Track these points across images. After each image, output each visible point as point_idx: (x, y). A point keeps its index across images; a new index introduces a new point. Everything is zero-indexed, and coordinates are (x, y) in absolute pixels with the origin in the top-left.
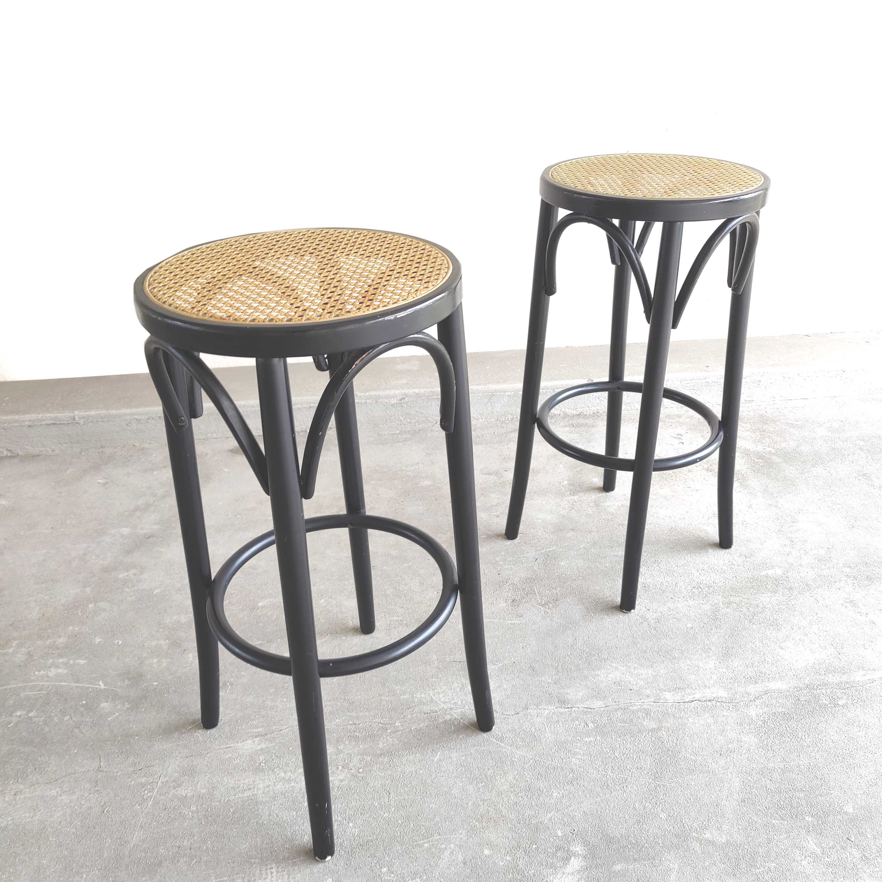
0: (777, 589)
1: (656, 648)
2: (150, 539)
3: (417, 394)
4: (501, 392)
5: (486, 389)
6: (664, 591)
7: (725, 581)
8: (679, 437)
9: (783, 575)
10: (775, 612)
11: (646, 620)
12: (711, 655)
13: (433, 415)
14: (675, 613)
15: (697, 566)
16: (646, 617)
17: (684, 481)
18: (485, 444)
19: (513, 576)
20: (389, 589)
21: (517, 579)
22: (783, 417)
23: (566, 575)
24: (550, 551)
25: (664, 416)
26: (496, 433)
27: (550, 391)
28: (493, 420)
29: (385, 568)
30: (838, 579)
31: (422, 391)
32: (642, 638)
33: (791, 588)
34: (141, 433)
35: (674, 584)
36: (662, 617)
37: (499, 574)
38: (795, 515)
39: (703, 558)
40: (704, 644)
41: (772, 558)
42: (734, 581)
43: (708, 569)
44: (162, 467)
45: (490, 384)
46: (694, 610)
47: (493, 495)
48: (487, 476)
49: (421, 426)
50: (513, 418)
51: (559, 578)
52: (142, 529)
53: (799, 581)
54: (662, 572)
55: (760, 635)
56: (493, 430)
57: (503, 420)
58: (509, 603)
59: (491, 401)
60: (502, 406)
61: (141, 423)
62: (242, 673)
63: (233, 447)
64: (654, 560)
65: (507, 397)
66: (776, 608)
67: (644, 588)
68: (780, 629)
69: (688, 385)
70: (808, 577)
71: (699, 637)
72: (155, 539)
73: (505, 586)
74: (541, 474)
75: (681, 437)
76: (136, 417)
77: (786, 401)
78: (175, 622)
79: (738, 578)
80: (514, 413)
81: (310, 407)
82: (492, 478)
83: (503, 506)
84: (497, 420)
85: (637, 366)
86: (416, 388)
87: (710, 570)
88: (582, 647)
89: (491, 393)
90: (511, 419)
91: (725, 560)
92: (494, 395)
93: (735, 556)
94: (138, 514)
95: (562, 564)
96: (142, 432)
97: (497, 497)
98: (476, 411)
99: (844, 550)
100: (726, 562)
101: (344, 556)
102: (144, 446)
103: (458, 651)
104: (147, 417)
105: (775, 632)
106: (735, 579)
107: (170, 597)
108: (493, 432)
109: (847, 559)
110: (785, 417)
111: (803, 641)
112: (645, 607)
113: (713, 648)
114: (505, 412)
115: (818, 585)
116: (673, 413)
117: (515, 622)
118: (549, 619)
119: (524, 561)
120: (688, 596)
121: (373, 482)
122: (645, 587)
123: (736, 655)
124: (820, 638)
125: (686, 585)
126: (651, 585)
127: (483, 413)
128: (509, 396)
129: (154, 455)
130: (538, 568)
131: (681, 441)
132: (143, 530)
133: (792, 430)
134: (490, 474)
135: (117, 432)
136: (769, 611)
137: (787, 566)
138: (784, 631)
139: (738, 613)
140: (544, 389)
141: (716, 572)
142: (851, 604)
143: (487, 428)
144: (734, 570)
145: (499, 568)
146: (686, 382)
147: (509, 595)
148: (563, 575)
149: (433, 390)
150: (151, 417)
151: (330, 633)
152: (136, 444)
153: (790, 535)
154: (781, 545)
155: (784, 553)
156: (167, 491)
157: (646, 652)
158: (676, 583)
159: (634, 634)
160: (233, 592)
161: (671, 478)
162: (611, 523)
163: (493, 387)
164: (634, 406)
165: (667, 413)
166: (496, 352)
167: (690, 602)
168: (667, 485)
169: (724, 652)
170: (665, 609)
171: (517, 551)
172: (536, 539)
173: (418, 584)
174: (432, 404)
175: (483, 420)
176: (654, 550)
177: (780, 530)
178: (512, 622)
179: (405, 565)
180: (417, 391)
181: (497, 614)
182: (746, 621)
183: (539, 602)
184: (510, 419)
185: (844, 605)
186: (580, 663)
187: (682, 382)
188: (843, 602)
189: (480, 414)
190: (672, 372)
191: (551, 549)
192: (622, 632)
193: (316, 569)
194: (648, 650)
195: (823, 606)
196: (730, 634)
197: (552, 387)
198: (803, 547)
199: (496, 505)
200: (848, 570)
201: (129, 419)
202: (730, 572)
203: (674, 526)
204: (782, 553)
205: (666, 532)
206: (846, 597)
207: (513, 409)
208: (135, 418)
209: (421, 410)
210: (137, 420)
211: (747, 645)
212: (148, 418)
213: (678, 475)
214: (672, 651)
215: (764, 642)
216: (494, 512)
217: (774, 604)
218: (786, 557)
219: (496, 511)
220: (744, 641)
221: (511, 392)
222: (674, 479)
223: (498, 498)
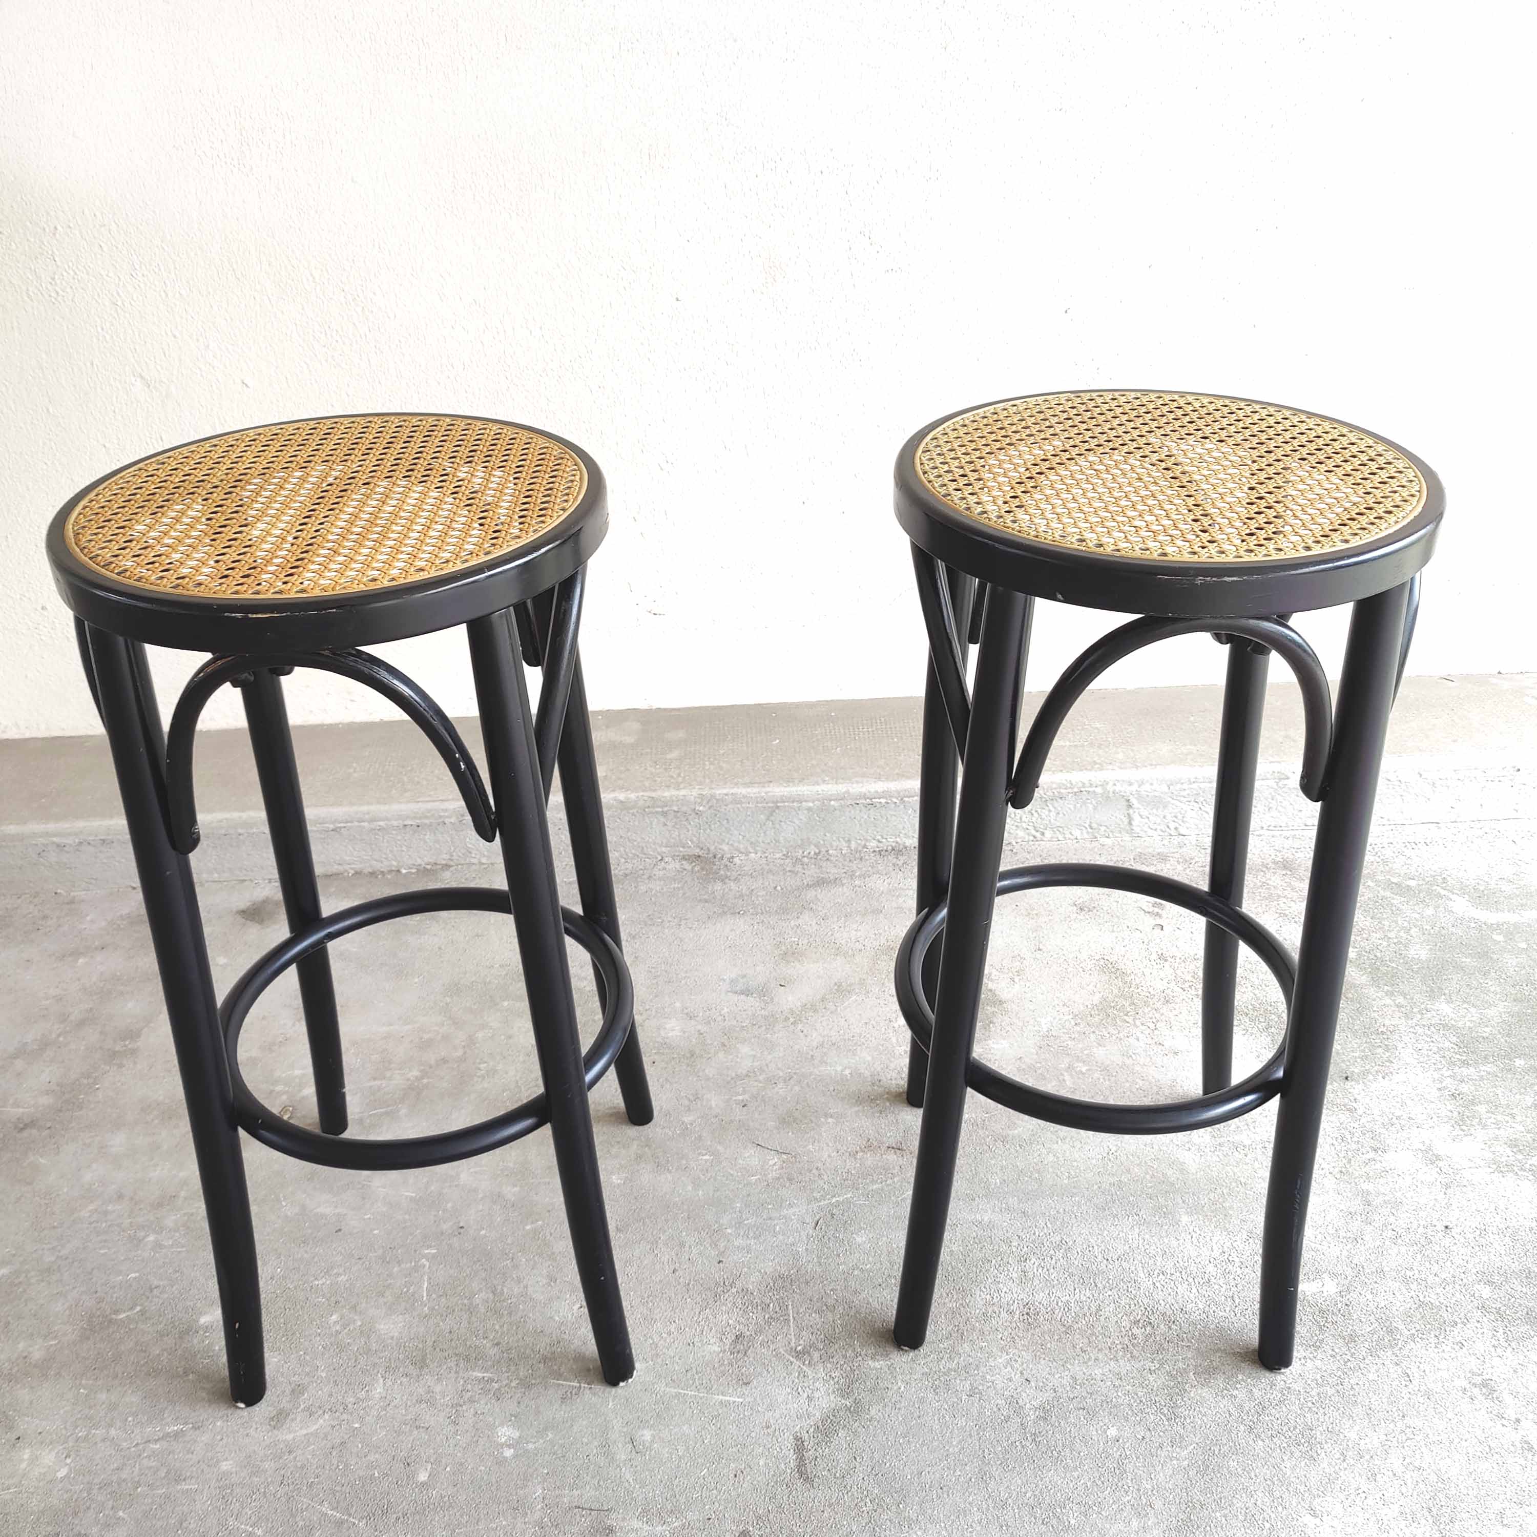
0: (1321, 1337)
1: (1028, 1495)
2: (25, 1134)
3: (621, 802)
4: (793, 802)
5: (763, 794)
6: (1068, 1330)
7: (1207, 1309)
8: (1156, 910)
9: (1339, 1298)
10: (1310, 1404)
11: (1019, 1410)
12: (1150, 1523)
13: (654, 844)
14: (1084, 1394)
15: (1151, 1262)
16: (1020, 1401)
17: (1152, 1026)
18: (752, 914)
19: (749, 1268)
20: (480, 1290)
21: (755, 1277)
22: (1381, 868)
23: (862, 1270)
24: (838, 1204)
25: (1132, 857)
26: (779, 888)
27: (895, 800)
28: (778, 856)
29: (483, 1232)
30: (1462, 1315)
31: (633, 796)
32: (1001, 1464)
33: (1352, 1339)
34: (68, 870)
35: (1094, 1309)
36: (1055, 1403)
37: (720, 1262)
38: (1383, 1131)
39: (1166, 1240)
40: (1139, 1490)
41: (1320, 1247)
42: (1228, 1309)
43: (1173, 1271)
44: (96, 948)
45: (771, 785)
46: (1127, 1388)
47: (745, 1050)
48: (743, 997)
49: (630, 866)
50: (819, 853)
51: (845, 1279)
52: (16, 1105)
53: (1372, 1318)
54: (1071, 1275)
55: (1268, 1472)
56: (773, 880)
57: (799, 855)
58: (728, 1342)
59: (772, 818)
60: (795, 830)
61: (68, 852)
62: (121, 1513)
63: (248, 904)
64: (1058, 1238)
65: (806, 812)
66: (1314, 1393)
67: (1026, 1317)
68: (1315, 1455)
69: (1184, 793)
70: (1394, 1308)
71: (1130, 1467)
72: (34, 1131)
73: (726, 1296)
74: (854, 997)
75: (1160, 911)
76: (55, 839)
77: (1393, 827)
78: (17, 1359)
79: (1237, 1301)
80: (822, 842)
81: (405, 825)
82: (752, 1003)
83: (761, 1078)
84: (786, 856)
85: (1083, 746)
86: (621, 788)
87: (1178, 1274)
88: (866, 1483)
89: (773, 802)
90: (815, 854)
91: (1215, 1248)
92: (778, 807)
93: (1237, 1238)
94: (19, 1064)
95: (859, 1240)
96: (70, 868)
97: (753, 1053)
98: (744, 837)
99: (1483, 1232)
100: (1216, 1253)
101: (407, 1197)
102: (75, 894)
103: (593, 1477)
104: (77, 841)
105: (1303, 1464)
106: (1230, 1302)
107: (25, 1291)
108: (773, 885)
109: (1486, 1259)
110: (1387, 868)
111: (1363, 1495)
112: (1021, 1373)
113: (1158, 1504)
114: (802, 840)
115: (1413, 1331)
116: (1150, 850)
117: (732, 1399)
118: (805, 1395)
119: (778, 1228)
120: (1119, 1347)
121: (506, 1004)
122: (1028, 1314)
123: (1208, 1528)
124: (1404, 1490)
125: (1120, 1316)
126: (1043, 1310)
127: (758, 841)
128: (809, 809)
129: (88, 918)
130: (807, 1250)
131: (1159, 921)
132: (18, 1107)
133: (1397, 900)
134: (747, 992)
135: (20, 868)
136: (1297, 1402)
137: (1349, 1272)
138: (1325, 1465)
139: (1225, 1402)
140: (883, 797)
141: (1191, 1280)
142: (1484, 1390)
143: (763, 874)
144: (1232, 1277)
145: (722, 1245)
146: (1179, 786)
147: (731, 1322)
148: (856, 1272)
149: (653, 794)
150: (85, 841)
151: (330, 1410)
152: (59, 891)
153: (1365, 1186)
154: (1341, 1214)
155: (1349, 1234)
156: (91, 1009)
157: (1005, 1505)
158: (1099, 1309)
159: (986, 1451)
160: (156, 1283)
161: (1126, 1017)
162: (981, 1132)
163: (778, 790)
164: (1071, 833)
165: (1139, 850)
166: (798, 706)
167: (1121, 1362)
168: (1114, 1037)
169: (1181, 1516)
170: (1064, 1382)
171: (768, 1200)
172: (814, 1171)
173: (545, 1281)
174: (651, 823)
175: (759, 855)
176: (1061, 1211)
177: (1344, 1170)
178: (724, 1398)
179: (528, 1227)
180: (622, 796)
181: (697, 1373)
182: (1242, 1428)
183: (793, 1344)
184: (812, 853)
185: (1469, 1394)
186: (854, 1529)
187: (1171, 787)
188: (1465, 1384)
189: (752, 843)
190: (1151, 765)
191: (841, 1199)
192: (959, 1442)
193: (340, 1230)
194: (1010, 1501)
195: (1420, 1394)
196: (1200, 1463)
197: (899, 793)
198: (1392, 1219)
199: (747, 1075)
200: (1486, 1292)
201: (43, 845)
202: (1221, 1282)
203: (1114, 1149)
204: (1342, 1234)
205: (1094, 1161)
206: (1476, 1370)
207: (818, 834)
208: (53, 843)
209: (629, 834)
210: (58, 846)
211: (1235, 1501)
212: (81, 843)
213: (1140, 1011)
214: (1065, 1508)
215: (1277, 1494)
216: (738, 1094)
217: (1309, 1382)
218: (1350, 1246)
219: (744, 1092)
220: (1231, 1488)
221: (813, 802)
222: (1130, 1020)
223: (754, 1056)
